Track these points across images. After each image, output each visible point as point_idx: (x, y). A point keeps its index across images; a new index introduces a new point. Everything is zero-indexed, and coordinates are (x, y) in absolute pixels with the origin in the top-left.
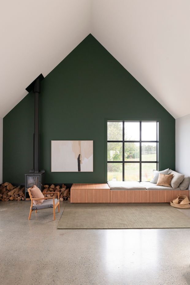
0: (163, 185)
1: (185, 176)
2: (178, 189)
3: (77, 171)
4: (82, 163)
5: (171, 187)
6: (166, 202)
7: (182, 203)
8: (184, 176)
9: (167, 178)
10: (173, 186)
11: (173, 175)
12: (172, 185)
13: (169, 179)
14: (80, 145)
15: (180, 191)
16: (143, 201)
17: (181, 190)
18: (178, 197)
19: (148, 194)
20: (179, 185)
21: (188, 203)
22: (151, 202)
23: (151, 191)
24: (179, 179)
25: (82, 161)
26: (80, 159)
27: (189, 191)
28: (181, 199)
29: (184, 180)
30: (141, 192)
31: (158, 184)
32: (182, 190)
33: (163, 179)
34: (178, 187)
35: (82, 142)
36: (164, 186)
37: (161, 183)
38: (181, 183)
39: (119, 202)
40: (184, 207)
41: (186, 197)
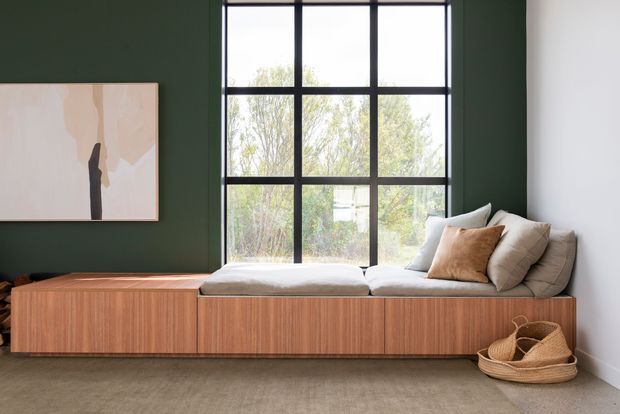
0: (455, 276)
1: (554, 233)
2: (522, 290)
3: (86, 216)
4: (107, 185)
5: (490, 282)
6: (460, 352)
7: (531, 356)
8: (548, 228)
9: (470, 242)
10: (494, 279)
11: (503, 227)
12: (494, 275)
13: (483, 245)
14: (98, 101)
15: (530, 300)
16: (354, 349)
17: (534, 296)
18: (518, 328)
19: (376, 314)
20: (527, 276)
21: (557, 357)
22: (390, 351)
23: (389, 304)
24: (522, 242)
25: (110, 174)
26: (99, 167)
27: (574, 300)
28: (529, 337)
29: (548, 247)
30: (341, 305)
31: (434, 271)
32: (540, 299)
33: (456, 247)
34: (524, 282)
35: (109, 89)
36: (457, 280)
37: (445, 267)
38: (535, 266)
39: (237, 350)
40: (535, 378)
41: (555, 328)
